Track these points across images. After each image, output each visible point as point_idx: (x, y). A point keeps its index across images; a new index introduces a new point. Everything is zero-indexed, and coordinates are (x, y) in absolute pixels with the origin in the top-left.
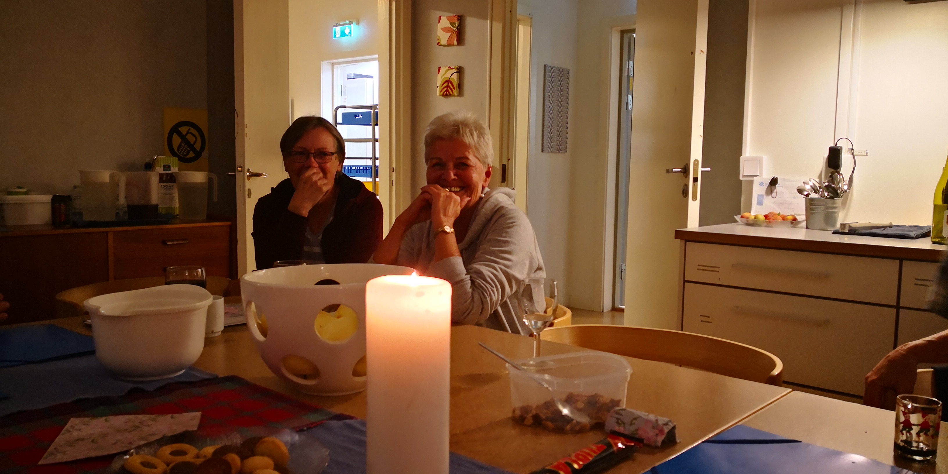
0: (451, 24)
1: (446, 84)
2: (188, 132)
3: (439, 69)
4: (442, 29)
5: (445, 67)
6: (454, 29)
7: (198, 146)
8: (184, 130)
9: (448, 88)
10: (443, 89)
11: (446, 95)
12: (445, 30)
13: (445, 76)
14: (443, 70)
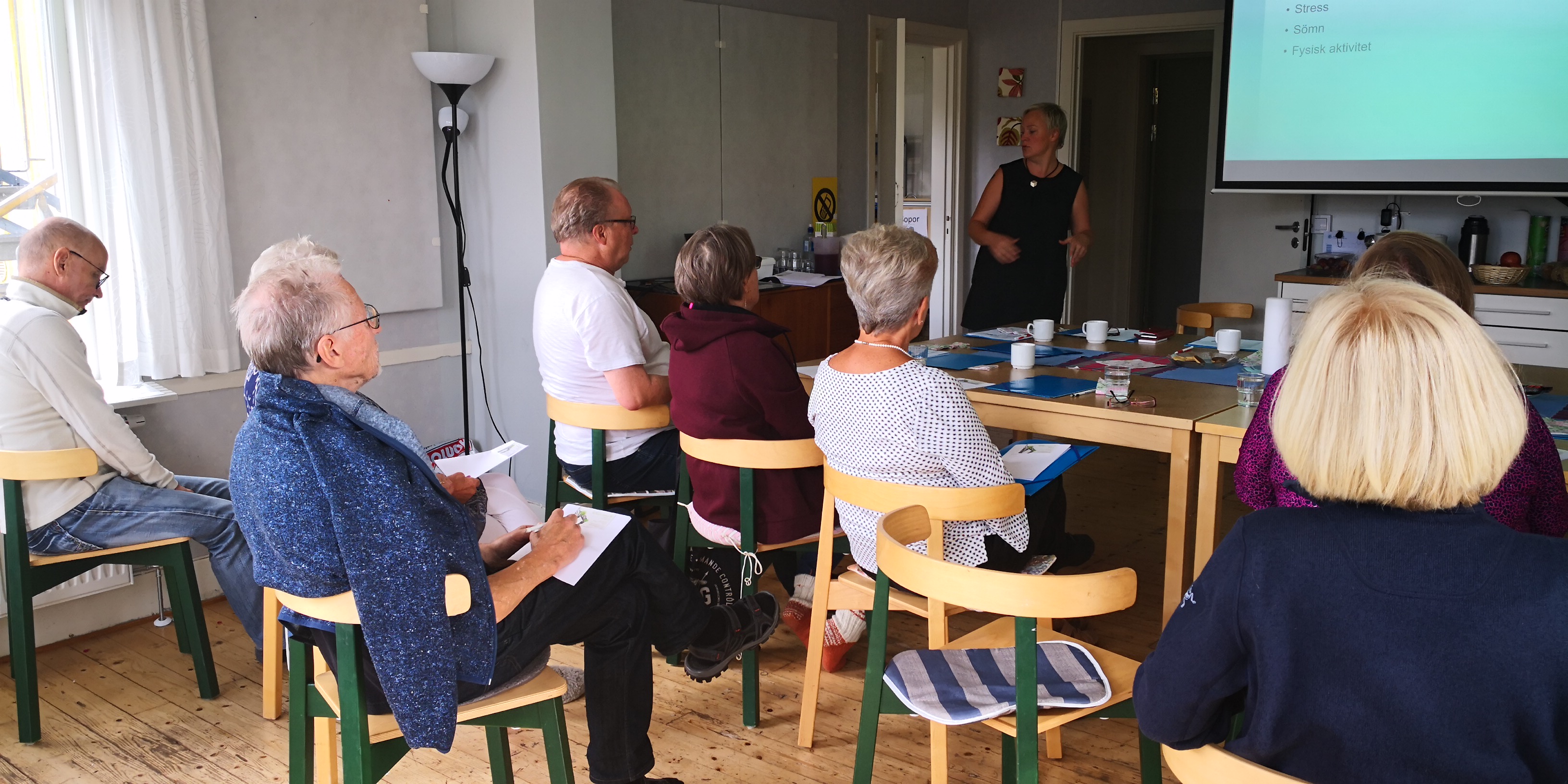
0: (1014, 76)
1: (1008, 135)
2: (826, 198)
3: (999, 120)
4: (1003, 81)
5: (1006, 118)
6: (1018, 82)
7: (831, 210)
8: (823, 196)
9: (1011, 140)
10: (1005, 138)
11: (1007, 145)
12: (1007, 82)
13: (1007, 127)
14: (1004, 121)
